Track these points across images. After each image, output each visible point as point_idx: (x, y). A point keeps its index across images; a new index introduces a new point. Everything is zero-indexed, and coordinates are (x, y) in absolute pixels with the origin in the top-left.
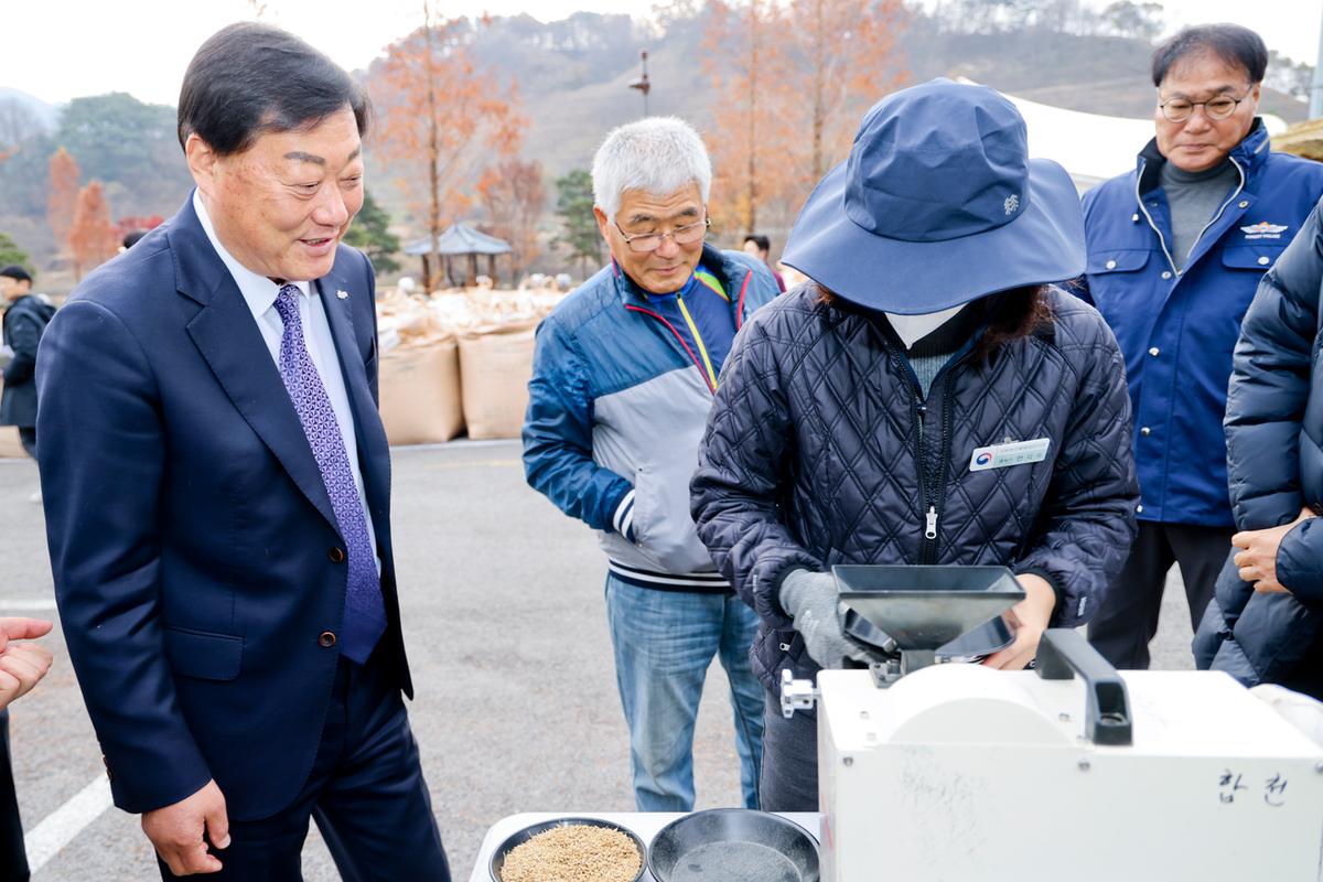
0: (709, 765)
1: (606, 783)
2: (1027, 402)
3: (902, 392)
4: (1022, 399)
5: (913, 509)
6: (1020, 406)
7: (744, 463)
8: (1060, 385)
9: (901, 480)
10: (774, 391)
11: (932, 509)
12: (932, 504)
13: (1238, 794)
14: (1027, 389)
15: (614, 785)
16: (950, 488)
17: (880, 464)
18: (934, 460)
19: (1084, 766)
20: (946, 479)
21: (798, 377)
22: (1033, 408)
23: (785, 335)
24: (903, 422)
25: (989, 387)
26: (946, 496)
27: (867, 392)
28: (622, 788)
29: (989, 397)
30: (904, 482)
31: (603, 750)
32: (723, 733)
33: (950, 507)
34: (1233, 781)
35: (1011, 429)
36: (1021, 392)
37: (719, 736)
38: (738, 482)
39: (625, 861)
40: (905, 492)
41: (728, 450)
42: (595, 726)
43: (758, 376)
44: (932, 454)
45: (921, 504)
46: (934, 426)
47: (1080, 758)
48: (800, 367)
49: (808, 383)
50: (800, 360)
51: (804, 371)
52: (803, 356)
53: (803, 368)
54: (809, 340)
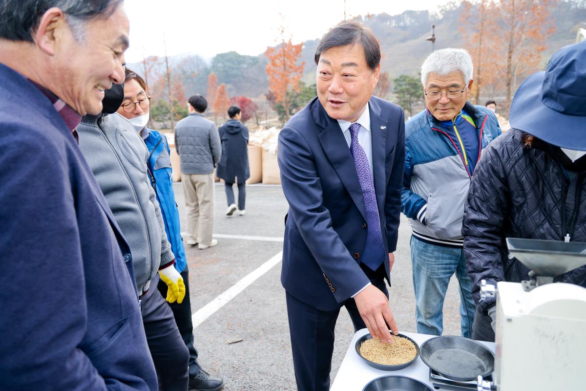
0: (448, 319)
1: (403, 321)
3: (558, 182)
5: (558, 235)
7: (490, 209)
9: (553, 221)
10: (502, 178)
11: (568, 235)
12: (567, 232)
15: (407, 322)
16: (577, 226)
17: (544, 212)
18: (570, 214)
20: (575, 222)
21: (512, 174)
23: (506, 155)
24: (557, 196)
26: (574, 229)
27: (543, 181)
28: (410, 324)
30: (555, 223)
31: (403, 308)
32: (455, 307)
33: (576, 234)
37: (453, 307)
38: (487, 219)
40: (556, 227)
41: (481, 204)
42: (400, 298)
43: (495, 172)
44: (569, 211)
45: (562, 232)
46: (571, 199)
48: (513, 170)
49: (517, 177)
50: (513, 166)
51: (515, 171)
52: (515, 165)
53: (515, 170)
54: (517, 158)
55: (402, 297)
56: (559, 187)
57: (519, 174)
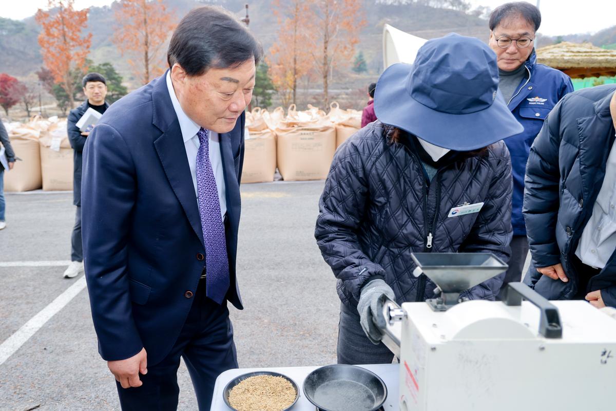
0: (292, 338)
1: (245, 348)
2: (473, 185)
3: (419, 179)
4: (471, 183)
5: (421, 235)
6: (470, 187)
7: (345, 210)
8: (487, 176)
9: (416, 221)
10: (361, 178)
11: (430, 234)
12: (430, 232)
13: (609, 360)
14: (473, 179)
15: (249, 348)
16: (438, 225)
17: (407, 212)
18: (432, 211)
19: (542, 349)
20: (437, 220)
21: (374, 172)
22: (475, 188)
23: (367, 152)
24: (419, 194)
25: (457, 178)
26: (436, 228)
27: (404, 179)
28: (252, 350)
29: (457, 183)
30: (418, 222)
31: (242, 332)
32: (297, 323)
33: (438, 233)
34: (607, 354)
35: (466, 197)
36: (470, 181)
37: (296, 324)
38: (344, 220)
39: (288, 392)
40: (418, 227)
41: (337, 205)
43: (354, 170)
44: (431, 209)
45: (425, 232)
46: (433, 196)
47: (539, 345)
48: (374, 167)
49: (378, 175)
50: (374, 163)
51: (376, 169)
52: (376, 161)
53: (376, 167)
54: (378, 154)
55: (239, 319)
56: (420, 185)
57: (380, 172)
